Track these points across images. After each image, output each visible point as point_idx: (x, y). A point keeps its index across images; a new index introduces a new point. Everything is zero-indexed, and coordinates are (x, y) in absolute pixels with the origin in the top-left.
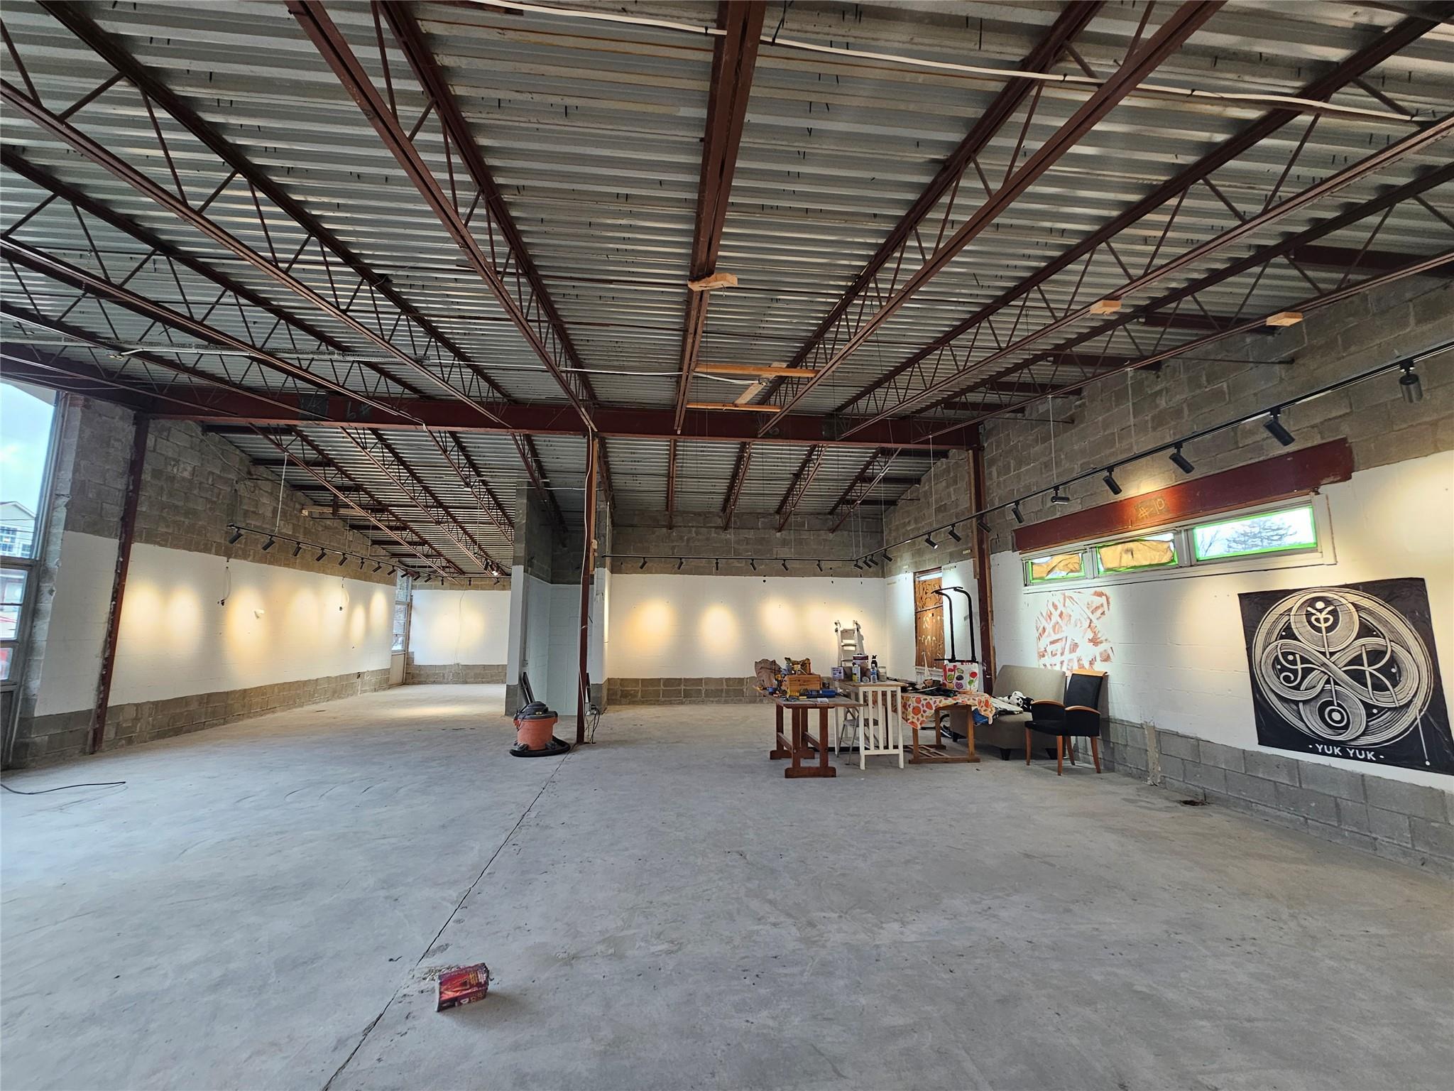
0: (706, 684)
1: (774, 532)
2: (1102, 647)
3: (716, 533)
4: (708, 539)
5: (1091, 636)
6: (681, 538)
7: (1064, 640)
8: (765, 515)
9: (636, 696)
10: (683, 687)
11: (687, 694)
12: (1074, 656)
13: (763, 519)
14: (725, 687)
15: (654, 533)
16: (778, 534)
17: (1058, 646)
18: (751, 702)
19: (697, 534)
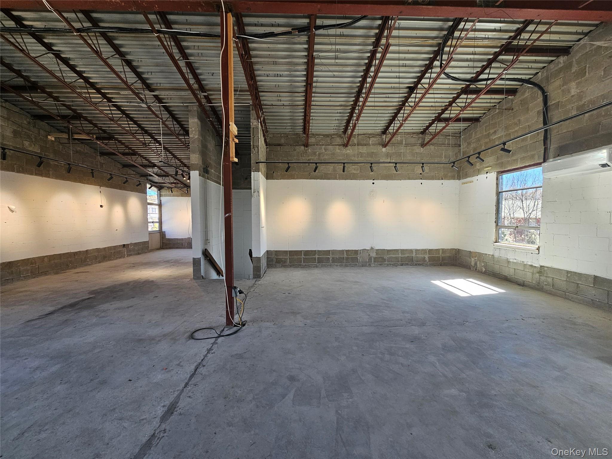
0: (332, 254)
1: (381, 147)
3: (339, 149)
4: (333, 154)
6: (315, 153)
8: (373, 135)
9: (285, 262)
10: (317, 256)
11: (320, 261)
13: (373, 139)
15: (295, 150)
16: (384, 150)
18: (363, 266)
19: (326, 150)
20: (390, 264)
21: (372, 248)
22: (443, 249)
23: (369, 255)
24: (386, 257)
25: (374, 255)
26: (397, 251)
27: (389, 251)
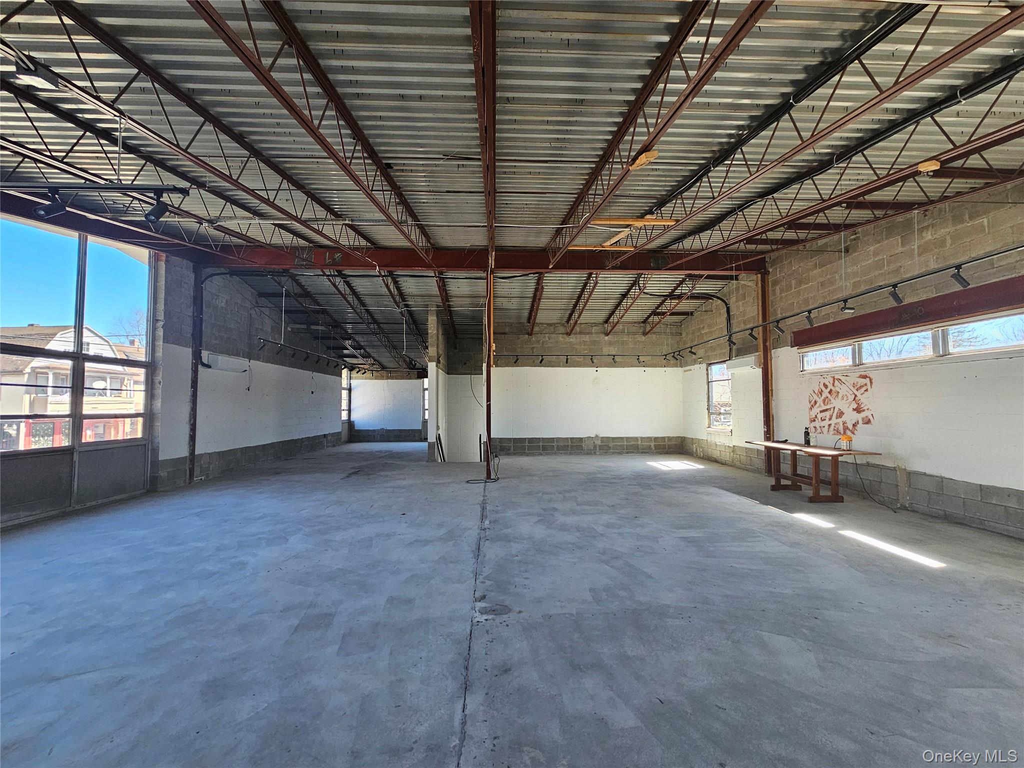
0: (557, 442)
1: (603, 335)
2: (863, 415)
3: (562, 338)
4: (557, 342)
5: (855, 406)
6: (538, 342)
7: (832, 409)
8: (596, 324)
9: (509, 450)
10: (541, 444)
11: (544, 448)
12: (840, 420)
13: (595, 328)
14: (571, 444)
15: (519, 338)
16: (606, 338)
17: (827, 414)
18: (588, 454)
19: (549, 339)
20: (616, 452)
21: (597, 436)
22: (668, 437)
23: (594, 442)
24: (611, 445)
25: (598, 443)
26: (622, 438)
27: (614, 439)
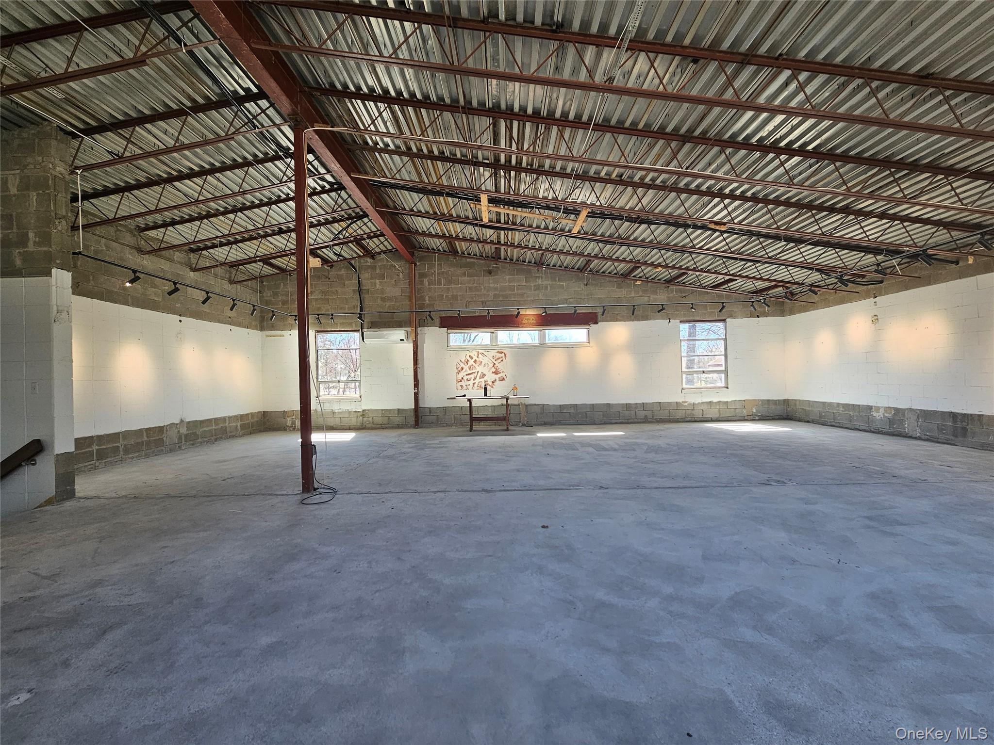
1: (188, 270)
2: (500, 375)
3: (132, 254)
5: (494, 370)
7: (476, 373)
10: (95, 447)
11: (101, 455)
12: (483, 380)
13: (178, 253)
14: (146, 439)
16: (192, 274)
17: (473, 376)
18: (171, 451)
20: (204, 442)
21: (182, 421)
22: (251, 413)
23: (179, 431)
24: (199, 431)
25: (184, 430)
26: (210, 420)
27: (202, 422)
